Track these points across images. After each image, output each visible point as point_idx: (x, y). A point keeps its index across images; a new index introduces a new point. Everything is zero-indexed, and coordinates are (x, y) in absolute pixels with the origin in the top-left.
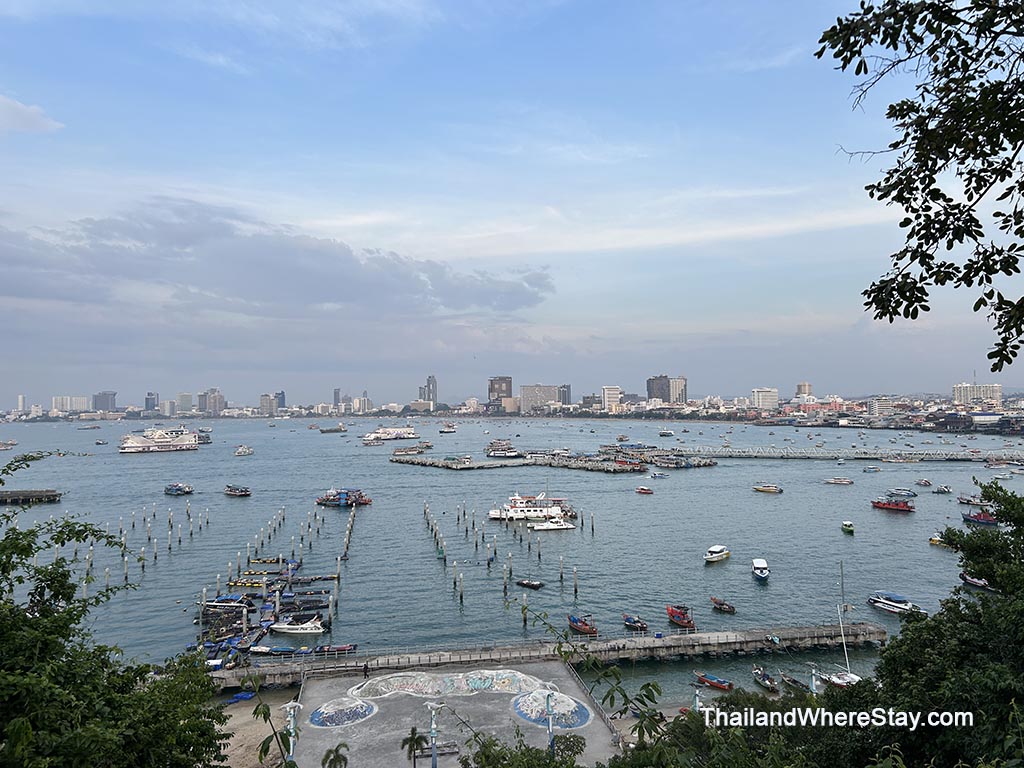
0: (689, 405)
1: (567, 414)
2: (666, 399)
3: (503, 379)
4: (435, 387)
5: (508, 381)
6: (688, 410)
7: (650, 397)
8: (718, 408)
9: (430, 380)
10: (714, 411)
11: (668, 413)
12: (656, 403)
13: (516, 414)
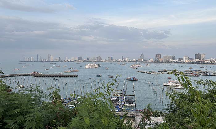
0: (206, 61)
1: (175, 63)
2: (200, 59)
3: (159, 54)
4: (143, 56)
5: (160, 55)
6: (206, 62)
7: (196, 59)
8: (214, 61)
9: (142, 54)
11: (200, 63)
12: (198, 60)
13: (162, 62)
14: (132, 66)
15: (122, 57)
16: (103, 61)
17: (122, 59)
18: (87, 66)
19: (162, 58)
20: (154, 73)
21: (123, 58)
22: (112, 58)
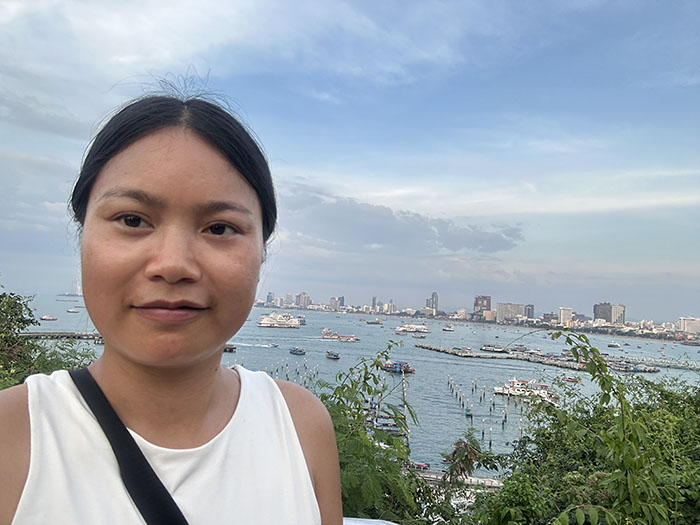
0: (628, 325)
1: (532, 325)
2: (608, 320)
3: (484, 298)
4: (437, 300)
5: (488, 300)
6: (627, 329)
7: (596, 318)
8: (651, 330)
9: (434, 295)
10: (648, 331)
11: (610, 330)
12: (601, 323)
13: (493, 322)
14: (401, 329)
15: (374, 300)
16: (316, 307)
17: (374, 306)
18: (266, 321)
19: (494, 309)
20: (469, 354)
21: (377, 302)
22: (342, 300)
